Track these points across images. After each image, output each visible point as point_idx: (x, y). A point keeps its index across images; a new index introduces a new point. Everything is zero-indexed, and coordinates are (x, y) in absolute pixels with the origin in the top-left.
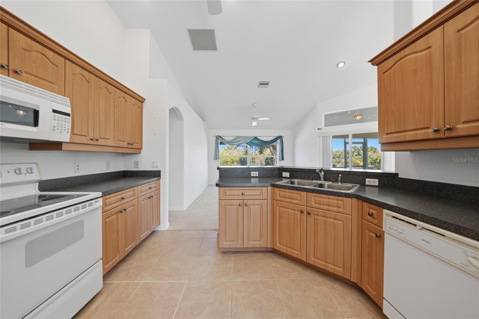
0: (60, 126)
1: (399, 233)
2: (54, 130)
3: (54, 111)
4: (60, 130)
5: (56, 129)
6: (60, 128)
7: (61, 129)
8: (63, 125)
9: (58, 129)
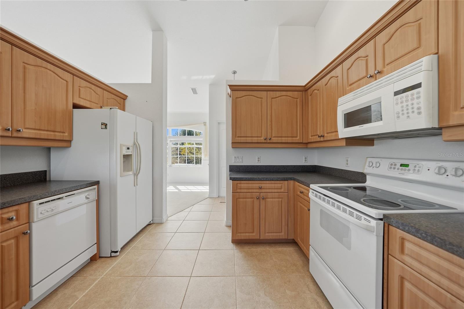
0: (405, 109)
1: (51, 212)
2: (398, 117)
3: (396, 93)
4: (406, 115)
5: (400, 115)
6: (405, 112)
7: (408, 113)
8: (410, 105)
9: (403, 114)
